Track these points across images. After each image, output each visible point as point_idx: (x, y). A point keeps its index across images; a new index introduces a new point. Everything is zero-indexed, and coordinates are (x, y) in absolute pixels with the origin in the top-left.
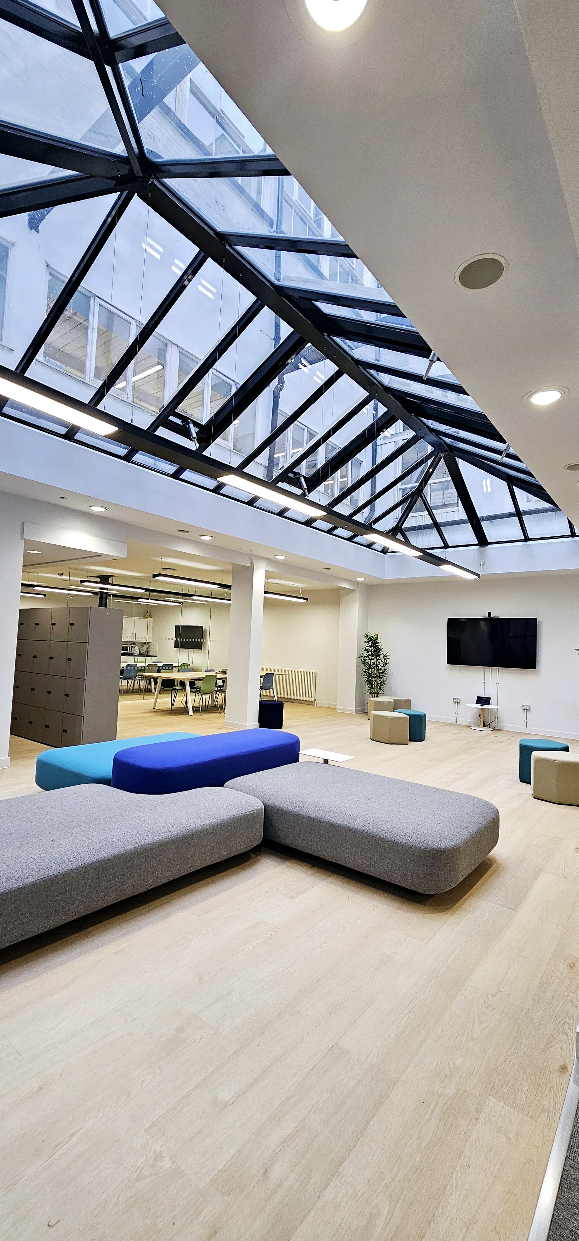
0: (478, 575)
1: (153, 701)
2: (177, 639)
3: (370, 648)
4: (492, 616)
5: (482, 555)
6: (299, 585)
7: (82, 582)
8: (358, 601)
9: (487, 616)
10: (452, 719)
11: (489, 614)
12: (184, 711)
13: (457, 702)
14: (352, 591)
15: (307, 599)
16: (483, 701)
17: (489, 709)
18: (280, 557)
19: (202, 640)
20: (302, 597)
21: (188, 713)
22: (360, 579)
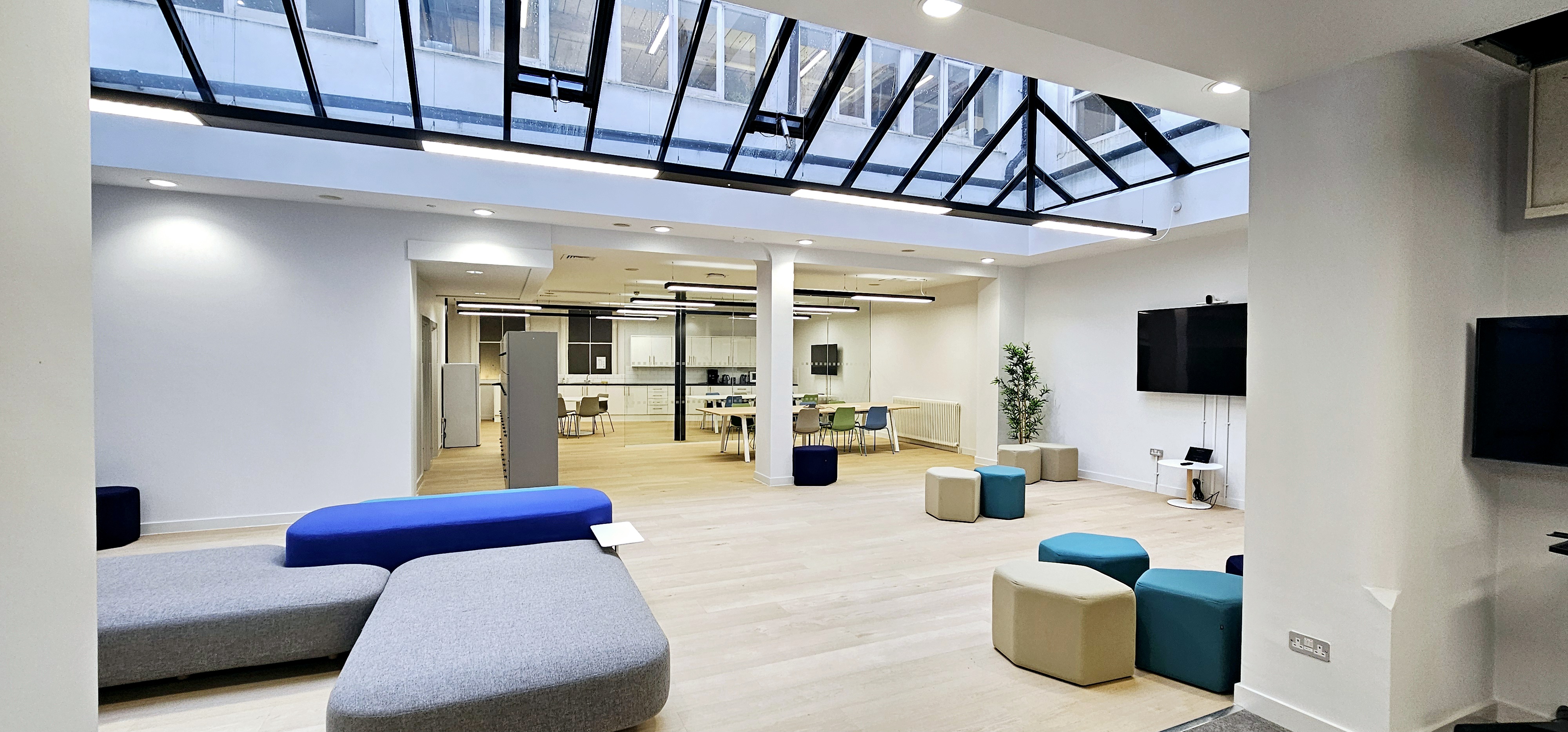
0: (1153, 231)
1: (720, 442)
2: (814, 364)
3: (1014, 368)
4: (1214, 302)
5: (1177, 192)
6: (919, 279)
7: (633, 299)
8: (999, 297)
9: (1203, 303)
10: (1147, 483)
11: (1209, 299)
12: (740, 457)
13: (1159, 455)
14: (991, 280)
15: (933, 299)
16: (1199, 455)
17: (1211, 471)
18: (806, 243)
19: (838, 364)
20: (924, 295)
21: (743, 459)
22: (988, 261)
